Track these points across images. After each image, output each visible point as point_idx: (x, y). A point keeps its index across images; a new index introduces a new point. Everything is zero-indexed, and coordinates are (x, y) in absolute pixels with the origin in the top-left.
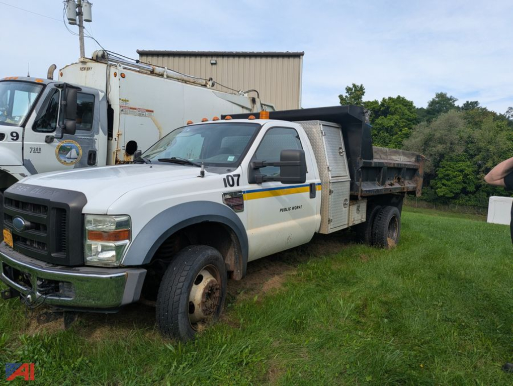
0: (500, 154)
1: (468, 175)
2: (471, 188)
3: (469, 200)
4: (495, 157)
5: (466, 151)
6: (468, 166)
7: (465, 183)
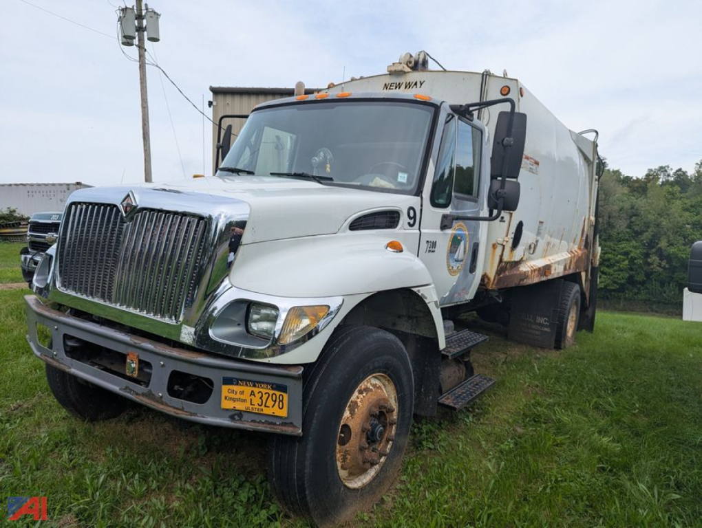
0: (676, 230)
1: (635, 259)
2: (640, 277)
3: (638, 293)
4: (670, 233)
5: (629, 227)
6: (635, 248)
7: (631, 269)
